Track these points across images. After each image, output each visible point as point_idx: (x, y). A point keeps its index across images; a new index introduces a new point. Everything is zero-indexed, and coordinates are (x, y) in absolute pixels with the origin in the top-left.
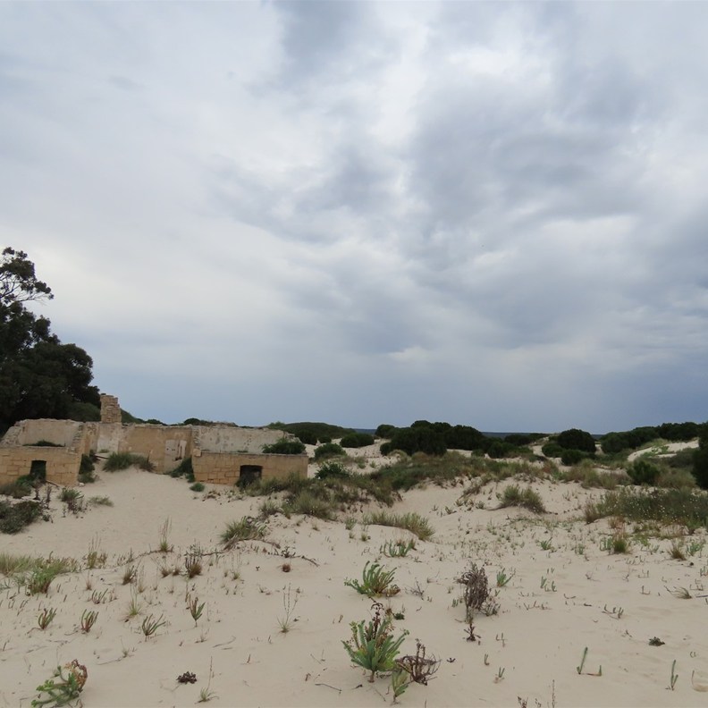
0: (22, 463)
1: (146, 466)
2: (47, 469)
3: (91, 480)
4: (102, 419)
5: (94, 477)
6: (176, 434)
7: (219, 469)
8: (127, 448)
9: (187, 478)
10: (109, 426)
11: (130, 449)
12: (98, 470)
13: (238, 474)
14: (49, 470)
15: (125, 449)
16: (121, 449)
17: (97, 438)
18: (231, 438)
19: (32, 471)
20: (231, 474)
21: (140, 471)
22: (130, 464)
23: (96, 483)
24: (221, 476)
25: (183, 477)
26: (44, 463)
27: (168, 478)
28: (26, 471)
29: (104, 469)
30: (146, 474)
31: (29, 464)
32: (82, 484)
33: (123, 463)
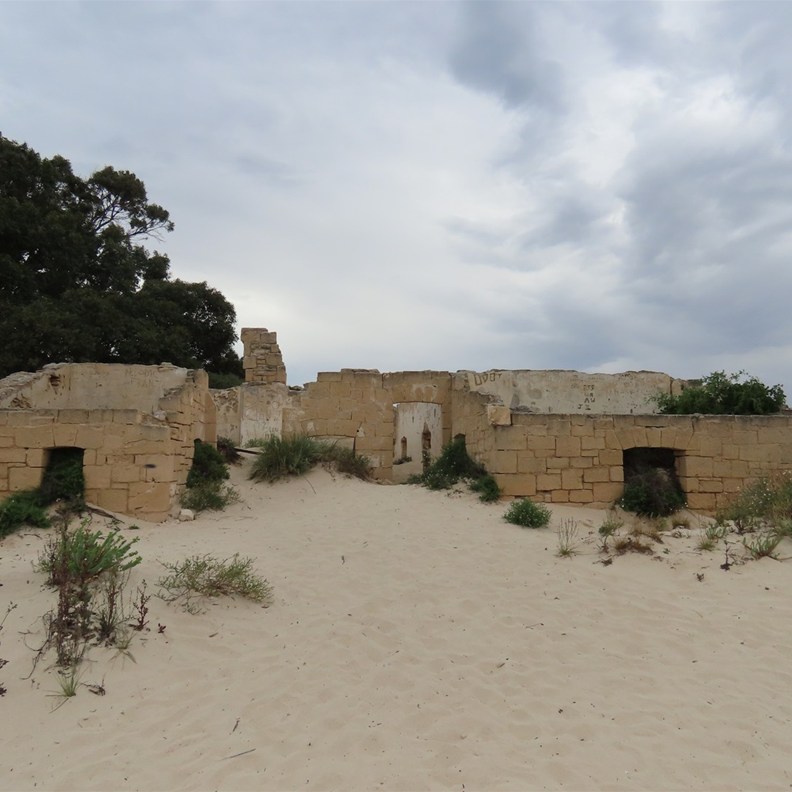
0: (18, 456)
1: (353, 466)
2: (86, 470)
3: (217, 503)
4: (248, 375)
5: (223, 493)
6: (415, 387)
7: (564, 462)
8: (304, 424)
9: (475, 489)
10: (262, 391)
11: (310, 426)
12: (237, 479)
13: (618, 474)
14: (94, 474)
15: (299, 429)
16: (291, 429)
17: (240, 416)
18: (545, 394)
19: (45, 479)
20: (600, 474)
21: (340, 478)
22: (314, 461)
23: (228, 510)
24: (571, 480)
25: (460, 486)
26: (78, 453)
27: (420, 491)
28: (29, 477)
29: (253, 477)
30: (355, 485)
31: (38, 459)
32: (188, 513)
33: (297, 460)
